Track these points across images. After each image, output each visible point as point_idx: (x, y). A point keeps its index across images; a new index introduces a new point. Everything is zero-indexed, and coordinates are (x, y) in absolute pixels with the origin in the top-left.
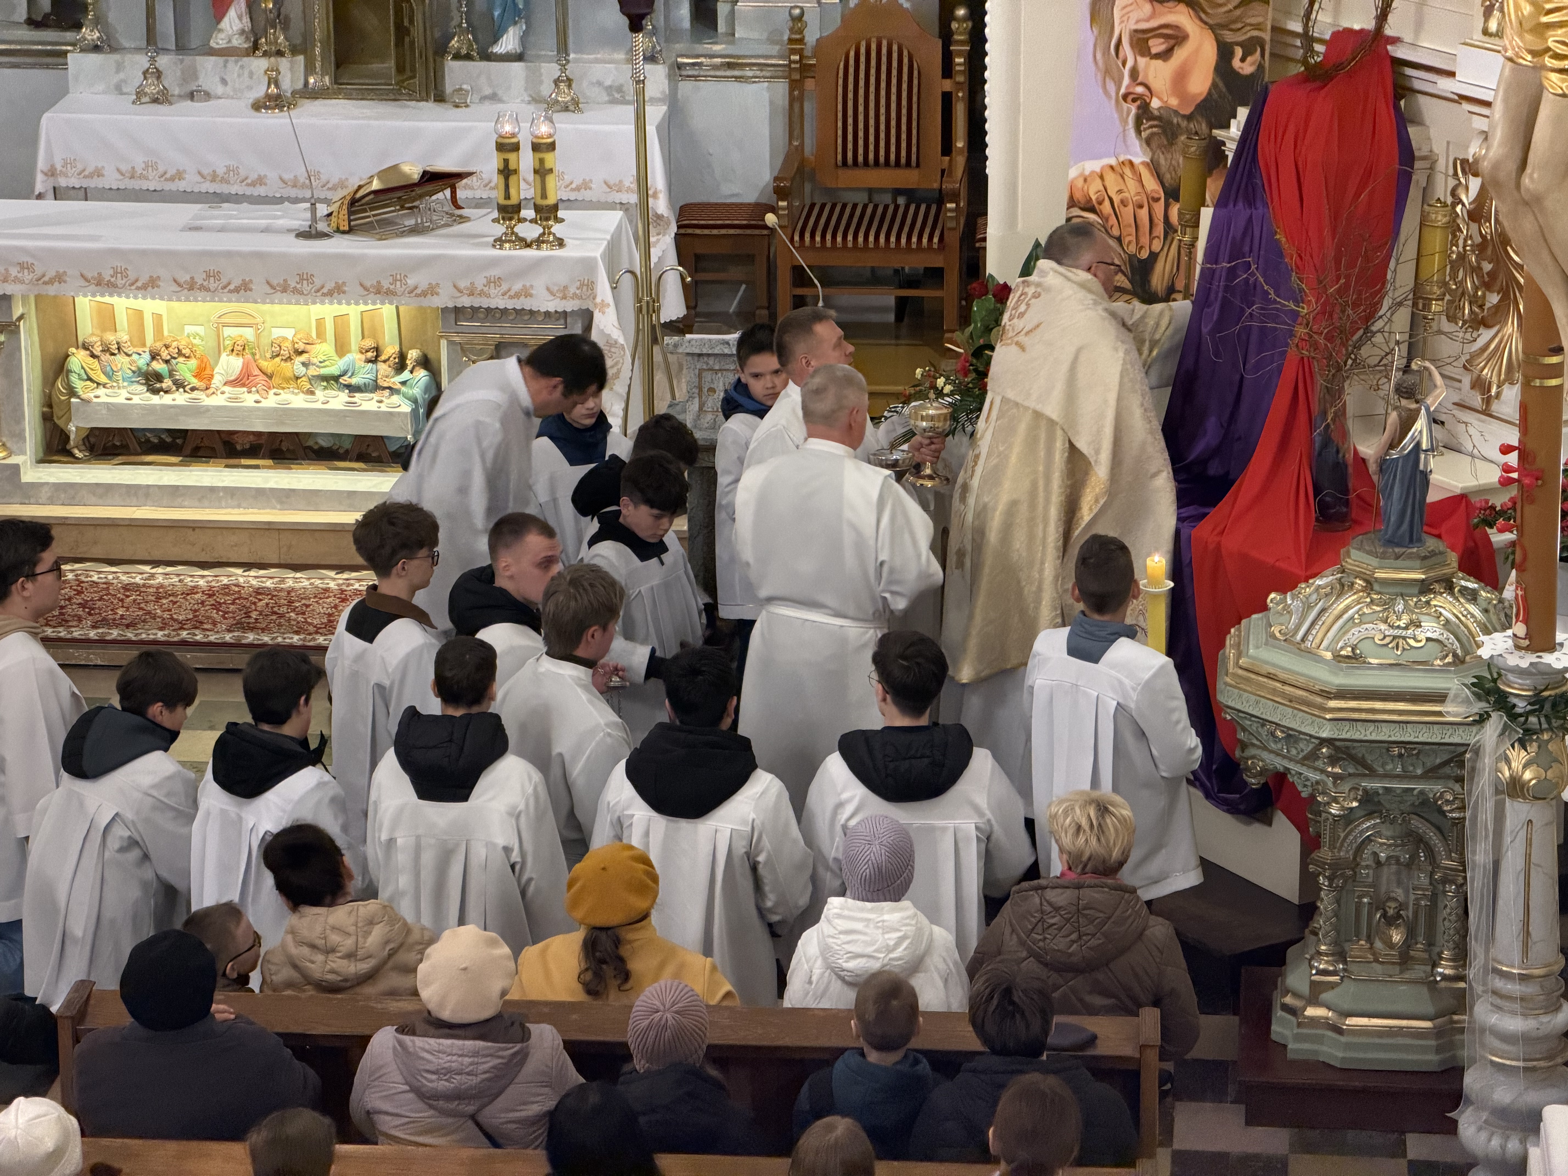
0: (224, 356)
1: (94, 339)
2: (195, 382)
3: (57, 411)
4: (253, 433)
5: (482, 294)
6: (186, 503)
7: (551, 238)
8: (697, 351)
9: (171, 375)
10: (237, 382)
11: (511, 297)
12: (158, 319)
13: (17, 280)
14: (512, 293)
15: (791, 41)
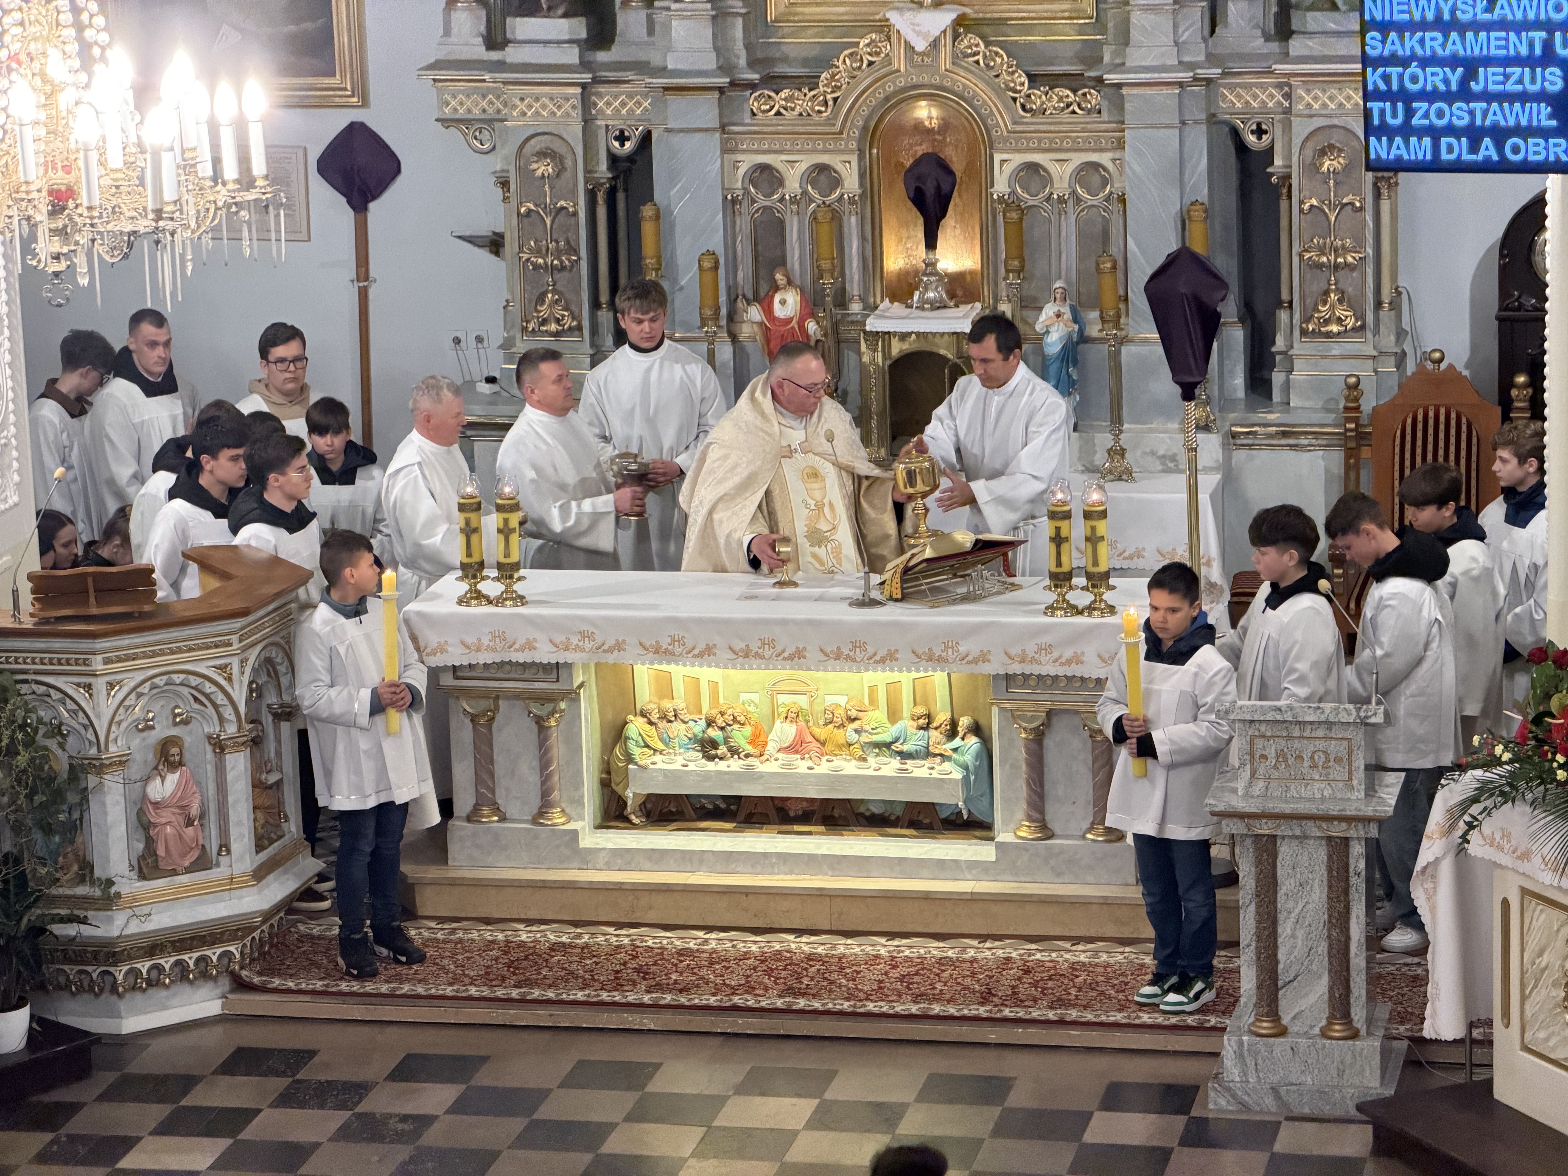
0: (778, 723)
1: (652, 706)
2: (749, 749)
3: (615, 778)
4: (806, 799)
5: (1033, 660)
6: (739, 869)
7: (1103, 605)
8: (1248, 717)
9: (726, 742)
10: (792, 749)
11: (1062, 664)
12: (714, 686)
13: (577, 648)
14: (1063, 660)
15: (1347, 409)
